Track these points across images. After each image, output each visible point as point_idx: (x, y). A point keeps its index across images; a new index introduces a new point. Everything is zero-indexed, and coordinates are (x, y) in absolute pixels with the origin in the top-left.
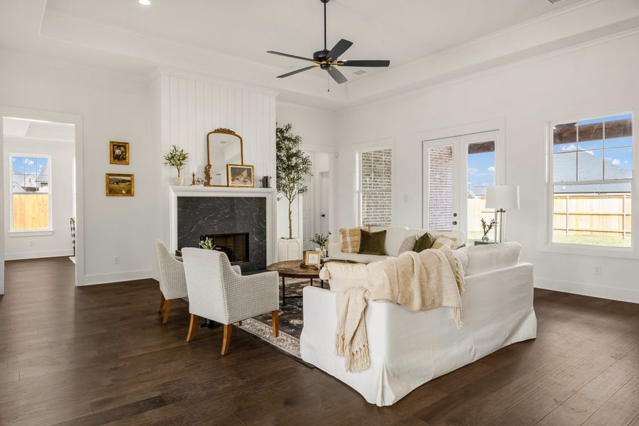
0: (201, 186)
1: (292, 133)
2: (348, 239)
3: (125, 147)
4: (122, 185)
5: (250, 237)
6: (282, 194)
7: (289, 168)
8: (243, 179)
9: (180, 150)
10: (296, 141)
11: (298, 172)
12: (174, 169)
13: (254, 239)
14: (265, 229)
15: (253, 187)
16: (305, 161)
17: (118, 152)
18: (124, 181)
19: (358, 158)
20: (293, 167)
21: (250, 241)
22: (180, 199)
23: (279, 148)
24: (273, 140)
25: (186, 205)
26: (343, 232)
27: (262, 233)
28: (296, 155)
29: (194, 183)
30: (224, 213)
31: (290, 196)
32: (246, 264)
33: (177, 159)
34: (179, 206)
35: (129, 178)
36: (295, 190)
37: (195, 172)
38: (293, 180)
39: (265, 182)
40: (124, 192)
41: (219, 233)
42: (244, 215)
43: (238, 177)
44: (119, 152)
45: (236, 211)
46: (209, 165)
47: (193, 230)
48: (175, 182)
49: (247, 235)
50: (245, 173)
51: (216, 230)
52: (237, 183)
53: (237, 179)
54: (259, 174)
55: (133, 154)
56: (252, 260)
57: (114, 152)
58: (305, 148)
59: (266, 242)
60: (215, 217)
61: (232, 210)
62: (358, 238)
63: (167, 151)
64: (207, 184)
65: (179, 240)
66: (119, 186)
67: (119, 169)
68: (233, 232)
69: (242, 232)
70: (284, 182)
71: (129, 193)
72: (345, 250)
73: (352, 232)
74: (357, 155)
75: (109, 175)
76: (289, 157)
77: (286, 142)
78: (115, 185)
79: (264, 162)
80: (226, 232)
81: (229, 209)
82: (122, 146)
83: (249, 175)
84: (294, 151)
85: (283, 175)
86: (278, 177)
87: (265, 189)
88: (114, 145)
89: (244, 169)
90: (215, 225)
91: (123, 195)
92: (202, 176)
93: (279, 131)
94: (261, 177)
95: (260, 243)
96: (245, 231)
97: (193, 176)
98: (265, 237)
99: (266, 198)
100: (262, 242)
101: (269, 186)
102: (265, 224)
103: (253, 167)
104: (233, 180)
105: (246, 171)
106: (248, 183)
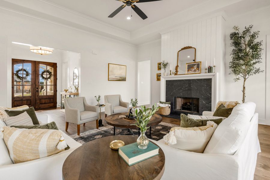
0: (173, 76)
5: (200, 100)
8: (194, 70)
9: (165, 62)
13: (202, 102)
14: (211, 97)
15: (200, 73)
21: (200, 103)
22: (167, 81)
25: (169, 83)
27: (208, 99)
29: (171, 74)
30: (185, 87)
34: (167, 84)
41: (183, 96)
42: (196, 88)
43: (191, 69)
45: (192, 86)
47: (171, 94)
50: (195, 67)
52: (190, 72)
53: (191, 70)
57: (159, 66)
60: (181, 89)
61: (190, 86)
64: (176, 74)
65: (166, 97)
69: (195, 97)
78: (159, 77)
81: (188, 85)
88: (159, 64)
89: (195, 65)
90: (181, 92)
94: (207, 67)
95: (207, 105)
96: (197, 97)
97: (171, 71)
98: (211, 102)
99: (211, 79)
100: (208, 104)
101: (213, 71)
102: (211, 94)
103: (201, 62)
104: (188, 71)
105: (196, 65)
106: (197, 72)
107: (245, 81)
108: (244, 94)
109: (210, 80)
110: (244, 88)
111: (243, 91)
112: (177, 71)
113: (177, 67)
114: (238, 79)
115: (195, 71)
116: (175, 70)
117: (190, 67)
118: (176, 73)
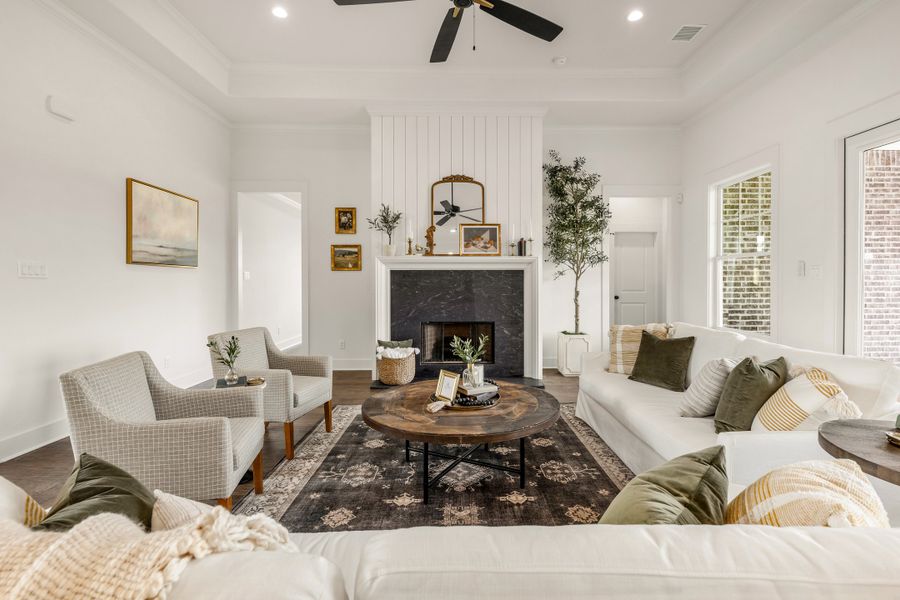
0: (419, 257)
2: (619, 347)
3: (351, 213)
4: (348, 258)
5: (496, 328)
8: (482, 244)
11: (593, 230)
12: (385, 236)
13: (503, 332)
14: (522, 318)
15: (499, 255)
17: (344, 219)
18: (350, 253)
19: (714, 202)
20: (578, 223)
21: (497, 335)
22: (393, 273)
25: (402, 281)
27: (517, 323)
28: (592, 204)
29: (410, 252)
30: (456, 292)
31: (578, 267)
32: (491, 367)
34: (393, 283)
35: (356, 250)
37: (412, 238)
40: (350, 266)
41: (448, 320)
42: (486, 296)
44: (346, 220)
45: (474, 290)
46: (433, 228)
47: (411, 314)
49: (493, 324)
50: (486, 236)
51: (444, 317)
52: (472, 250)
53: (474, 245)
54: (510, 235)
55: (359, 220)
56: (499, 361)
57: (340, 220)
59: (522, 337)
60: (442, 298)
61: (468, 289)
65: (392, 327)
66: (346, 259)
67: (346, 239)
68: (470, 319)
69: (483, 320)
71: (357, 266)
73: (628, 333)
74: (713, 193)
75: (335, 246)
76: (584, 208)
77: (574, 186)
78: (340, 259)
80: (460, 320)
81: (462, 287)
83: (494, 238)
84: (589, 198)
85: (569, 236)
86: (559, 239)
87: (521, 258)
88: (340, 212)
89: (484, 230)
90: (442, 309)
91: (350, 269)
92: (423, 243)
94: (514, 239)
95: (514, 338)
96: (489, 319)
97: (410, 242)
98: (521, 330)
99: (522, 271)
100: (517, 336)
101: (528, 253)
102: (522, 310)
103: (499, 225)
104: (466, 246)
105: (488, 232)
106: (491, 250)
107: (578, 278)
108: (577, 306)
109: (518, 275)
110: (577, 293)
111: (576, 300)
112: (431, 244)
113: (431, 230)
114: (561, 273)
115: (486, 248)
116: (425, 241)
117: (471, 236)
118: (428, 249)
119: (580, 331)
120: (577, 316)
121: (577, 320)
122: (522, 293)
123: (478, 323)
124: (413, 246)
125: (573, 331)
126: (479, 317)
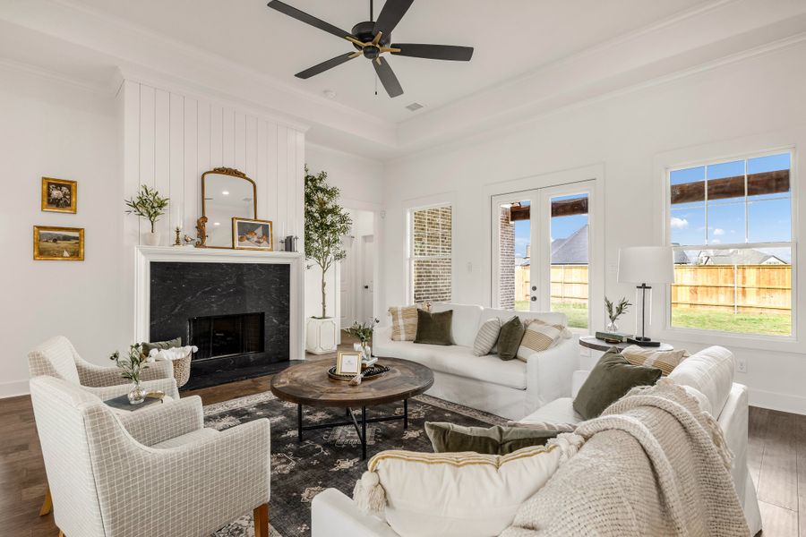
0: (190, 248)
1: (328, 183)
2: (401, 322)
3: (69, 188)
4: (63, 244)
5: (266, 318)
6: (313, 261)
7: (324, 228)
8: (255, 239)
9: (154, 192)
10: (331, 193)
11: (334, 232)
12: (146, 222)
13: (271, 321)
14: (288, 307)
15: (271, 250)
16: (343, 219)
17: (56, 193)
18: (66, 238)
19: (409, 219)
20: (328, 227)
21: (266, 324)
22: (153, 265)
23: (309, 199)
24: (301, 191)
25: (163, 274)
26: (393, 313)
27: (284, 313)
28: (333, 211)
29: (178, 243)
30: (228, 285)
31: (324, 263)
32: (260, 355)
33: (149, 206)
34: (153, 276)
35: (75, 234)
36: (331, 256)
37: (181, 227)
38: (328, 243)
39: (289, 244)
40: (66, 254)
41: (219, 314)
42: (257, 288)
43: (248, 236)
44: (59, 194)
45: (246, 283)
46: (204, 219)
47: (176, 310)
48: (148, 241)
49: (262, 316)
50: (259, 231)
51: (215, 310)
52: (246, 244)
53: (248, 239)
54: (279, 233)
55: (82, 197)
56: (268, 349)
57: (49, 195)
58: (343, 203)
59: (289, 325)
60: (212, 292)
61: (240, 282)
62: (414, 320)
63: (134, 194)
64: (200, 245)
65: (152, 327)
66: (58, 245)
67: (59, 219)
68: (240, 312)
69: (254, 311)
70: (316, 245)
71: (76, 255)
72: (395, 337)
73: (406, 312)
74: (408, 214)
75: (40, 228)
76: (323, 213)
77: (320, 195)
78: (50, 244)
79: (288, 217)
80: (231, 313)
81: (234, 280)
82: (64, 185)
83: (266, 233)
84: (329, 206)
85: (315, 236)
86: (308, 238)
87: (289, 253)
88: (49, 184)
89: (258, 226)
90: (212, 302)
91: (65, 259)
92: (192, 233)
93: (309, 180)
94: (283, 237)
95: (281, 326)
96: (259, 310)
97: (177, 232)
98: (288, 318)
99: (289, 265)
100: (284, 324)
102: (288, 300)
103: (271, 222)
104: (240, 240)
105: (260, 228)
106: (264, 245)
107: (324, 272)
108: (324, 295)
109: (285, 269)
110: (324, 285)
111: (323, 290)
112: (202, 235)
113: (202, 221)
114: (309, 267)
115: (259, 242)
116: (196, 232)
117: (245, 230)
118: (199, 240)
119: (326, 315)
120: (324, 303)
121: (324, 306)
122: (289, 284)
123: (247, 315)
124: (181, 235)
125: (321, 316)
126: (251, 310)
